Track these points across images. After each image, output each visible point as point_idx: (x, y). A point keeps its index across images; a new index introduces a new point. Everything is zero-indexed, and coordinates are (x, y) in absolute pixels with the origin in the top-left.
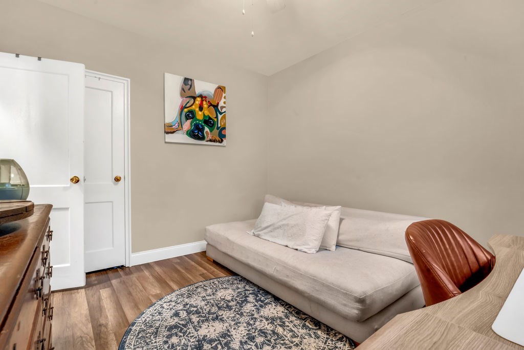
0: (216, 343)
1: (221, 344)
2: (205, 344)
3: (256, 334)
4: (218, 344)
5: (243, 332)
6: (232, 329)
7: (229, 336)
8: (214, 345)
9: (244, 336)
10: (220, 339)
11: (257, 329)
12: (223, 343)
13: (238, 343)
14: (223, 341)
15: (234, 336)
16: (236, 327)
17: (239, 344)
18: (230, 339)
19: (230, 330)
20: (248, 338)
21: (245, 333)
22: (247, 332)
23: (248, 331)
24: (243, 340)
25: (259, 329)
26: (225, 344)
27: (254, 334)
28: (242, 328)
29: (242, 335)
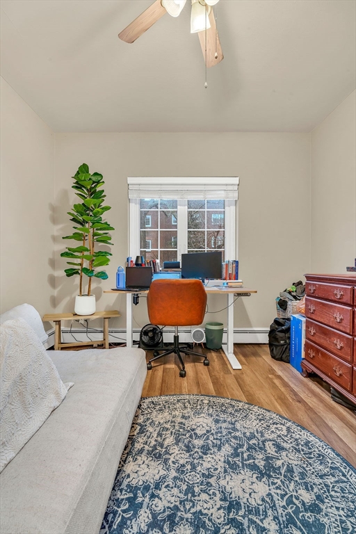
0: (248, 462)
1: (243, 458)
2: (262, 467)
3: (196, 450)
4: (246, 460)
5: (209, 459)
6: (219, 470)
7: (229, 463)
8: (251, 461)
9: (211, 454)
10: (241, 465)
11: (190, 455)
12: (240, 458)
13: (224, 450)
14: (239, 461)
15: (222, 459)
16: (212, 470)
17: (222, 448)
18: (230, 459)
19: (223, 470)
20: (209, 449)
21: (208, 458)
22: (204, 456)
23: (202, 458)
24: (216, 450)
25: (188, 454)
26: (238, 455)
27: (199, 450)
28: (206, 465)
29: (213, 456)
